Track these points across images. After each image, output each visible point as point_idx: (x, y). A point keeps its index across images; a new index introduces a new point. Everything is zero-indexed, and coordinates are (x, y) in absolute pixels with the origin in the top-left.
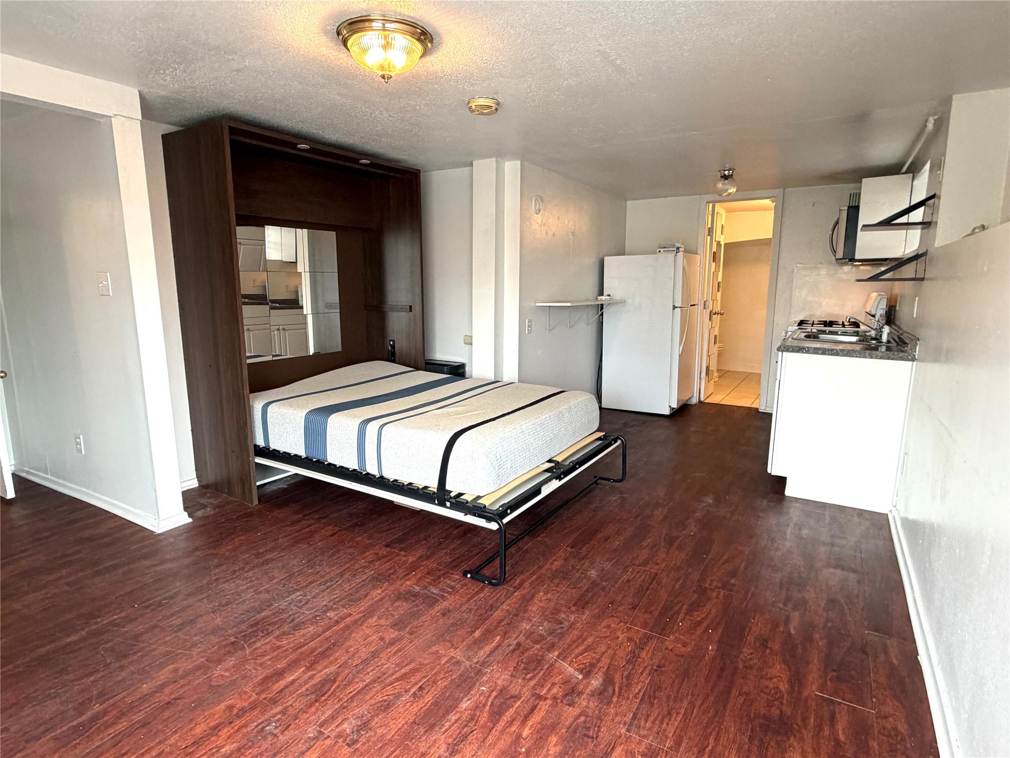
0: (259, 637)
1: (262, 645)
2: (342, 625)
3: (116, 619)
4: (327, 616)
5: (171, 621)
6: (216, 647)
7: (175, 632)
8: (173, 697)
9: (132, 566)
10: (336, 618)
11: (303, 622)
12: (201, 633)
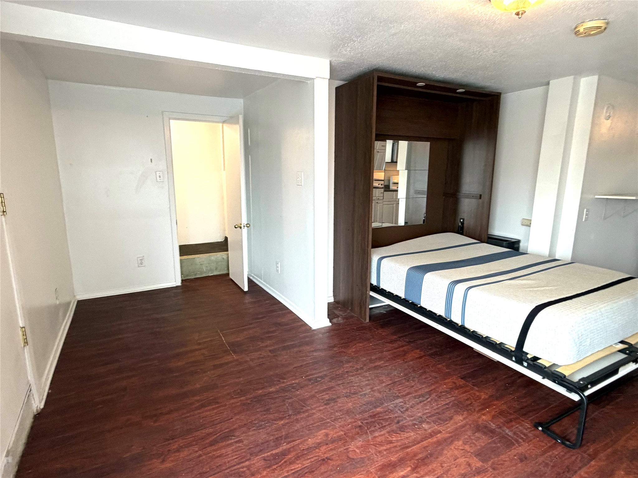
0: (376, 428)
1: (380, 436)
2: (435, 439)
3: (294, 384)
4: (422, 427)
5: (323, 395)
6: (350, 426)
7: (326, 404)
8: (326, 456)
9: (301, 349)
10: (430, 431)
11: (406, 426)
12: (340, 411)
